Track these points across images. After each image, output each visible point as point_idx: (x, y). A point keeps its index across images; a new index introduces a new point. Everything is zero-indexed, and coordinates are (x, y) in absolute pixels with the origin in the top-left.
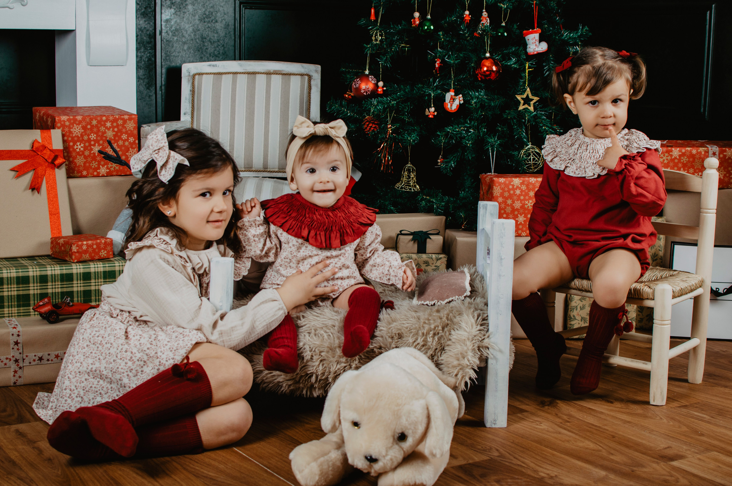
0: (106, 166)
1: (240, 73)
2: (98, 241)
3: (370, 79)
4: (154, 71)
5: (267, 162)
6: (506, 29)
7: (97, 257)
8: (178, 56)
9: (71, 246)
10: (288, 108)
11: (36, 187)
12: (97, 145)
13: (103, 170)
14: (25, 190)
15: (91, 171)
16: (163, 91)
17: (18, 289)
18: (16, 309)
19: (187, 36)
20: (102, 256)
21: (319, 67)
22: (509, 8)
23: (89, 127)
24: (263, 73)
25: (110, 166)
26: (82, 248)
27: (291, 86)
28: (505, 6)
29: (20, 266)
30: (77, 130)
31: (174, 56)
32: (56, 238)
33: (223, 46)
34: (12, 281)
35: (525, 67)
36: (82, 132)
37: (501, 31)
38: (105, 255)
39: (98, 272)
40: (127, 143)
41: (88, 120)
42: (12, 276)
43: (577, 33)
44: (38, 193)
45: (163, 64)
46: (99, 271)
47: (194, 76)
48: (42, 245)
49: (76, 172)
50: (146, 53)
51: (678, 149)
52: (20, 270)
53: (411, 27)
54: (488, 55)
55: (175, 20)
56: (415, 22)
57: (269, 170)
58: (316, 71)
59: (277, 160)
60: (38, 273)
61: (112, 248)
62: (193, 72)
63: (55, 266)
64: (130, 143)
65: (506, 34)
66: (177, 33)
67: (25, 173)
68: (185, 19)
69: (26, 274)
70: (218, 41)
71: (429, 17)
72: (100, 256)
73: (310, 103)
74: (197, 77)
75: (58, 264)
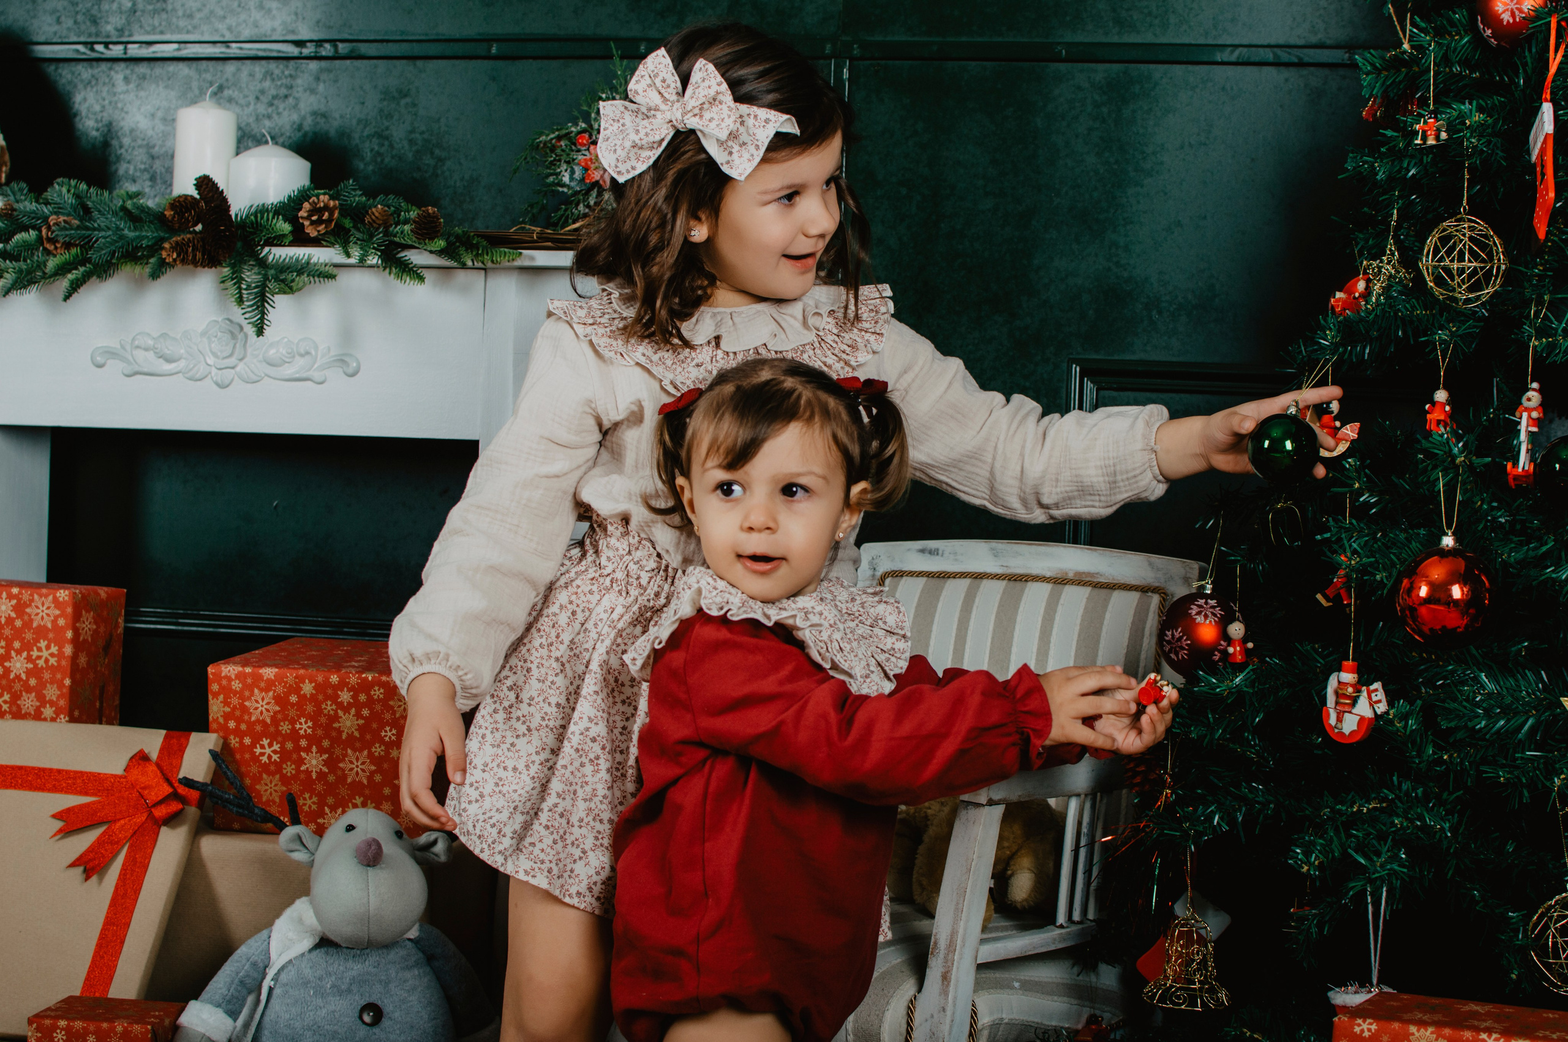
36: (275, 713)
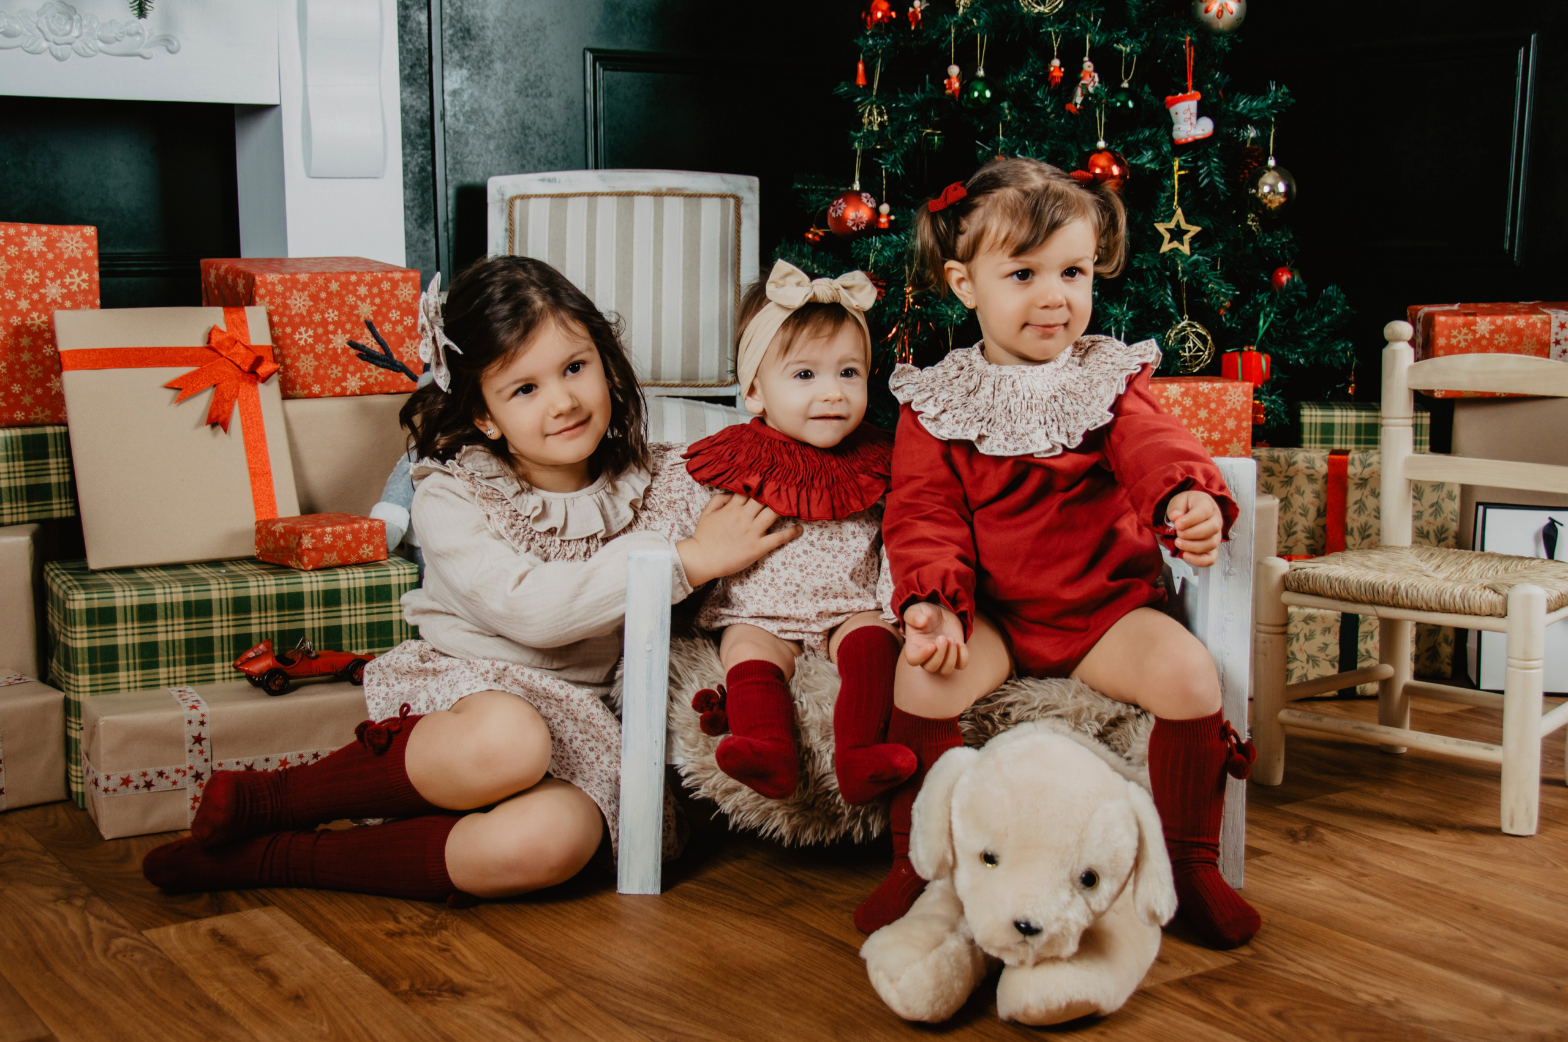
0: (358, 375)
1: (602, 194)
2: (356, 526)
3: (865, 200)
4: (431, 191)
5: (660, 368)
6: (1131, 93)
7: (353, 559)
8: (478, 163)
9: (301, 537)
10: (699, 261)
11: (221, 419)
12: (340, 331)
13: (353, 383)
14: (198, 425)
15: (329, 385)
16: (451, 232)
17: (189, 627)
18: (184, 668)
19: (494, 124)
20: (365, 556)
21: (755, 181)
22: (1136, 53)
23: (323, 295)
24: (648, 194)
25: (366, 374)
26: (323, 541)
27: (703, 219)
28: (1128, 50)
29: (191, 579)
30: (299, 303)
31: (470, 162)
32: (266, 522)
33: (564, 143)
34: (175, 611)
35: (1172, 166)
37: (1122, 98)
38: (371, 554)
39: (355, 589)
40: (399, 329)
41: (321, 281)
42: (175, 600)
43: (1264, 100)
44: (226, 431)
45: (449, 178)
46: (357, 586)
47: (512, 201)
48: (236, 537)
49: (298, 387)
50: (416, 156)
51: (1488, 319)
52: (192, 589)
53: (944, 94)
54: (1101, 144)
55: (470, 91)
56: (950, 84)
57: (662, 382)
58: (750, 189)
59: (679, 362)
60: (231, 594)
61: (385, 540)
62: (510, 193)
63: (266, 578)
64: (406, 328)
65: (1131, 104)
66: (474, 118)
67: (195, 392)
68: (489, 90)
69: (204, 596)
70: (554, 133)
71: (981, 73)
72: (360, 557)
73: (739, 250)
74: (518, 202)
75: (272, 574)
